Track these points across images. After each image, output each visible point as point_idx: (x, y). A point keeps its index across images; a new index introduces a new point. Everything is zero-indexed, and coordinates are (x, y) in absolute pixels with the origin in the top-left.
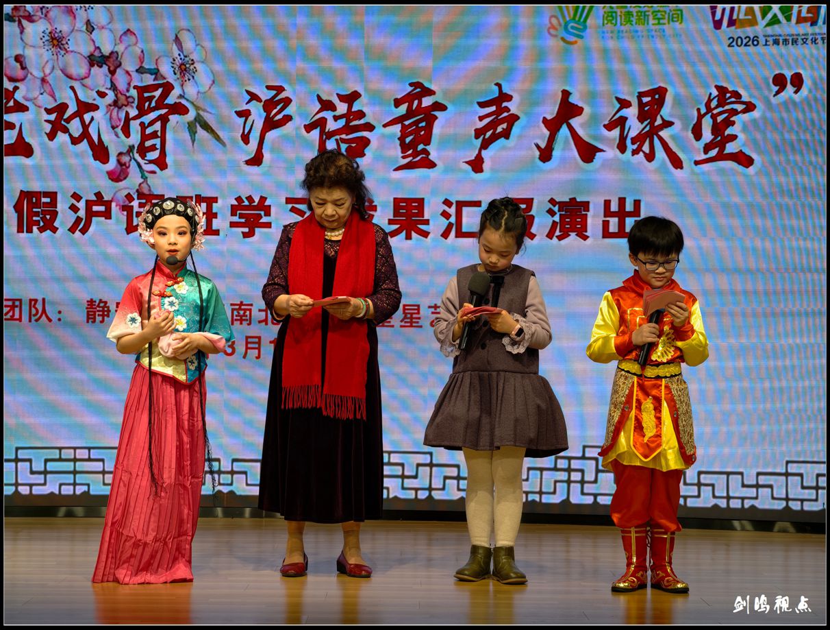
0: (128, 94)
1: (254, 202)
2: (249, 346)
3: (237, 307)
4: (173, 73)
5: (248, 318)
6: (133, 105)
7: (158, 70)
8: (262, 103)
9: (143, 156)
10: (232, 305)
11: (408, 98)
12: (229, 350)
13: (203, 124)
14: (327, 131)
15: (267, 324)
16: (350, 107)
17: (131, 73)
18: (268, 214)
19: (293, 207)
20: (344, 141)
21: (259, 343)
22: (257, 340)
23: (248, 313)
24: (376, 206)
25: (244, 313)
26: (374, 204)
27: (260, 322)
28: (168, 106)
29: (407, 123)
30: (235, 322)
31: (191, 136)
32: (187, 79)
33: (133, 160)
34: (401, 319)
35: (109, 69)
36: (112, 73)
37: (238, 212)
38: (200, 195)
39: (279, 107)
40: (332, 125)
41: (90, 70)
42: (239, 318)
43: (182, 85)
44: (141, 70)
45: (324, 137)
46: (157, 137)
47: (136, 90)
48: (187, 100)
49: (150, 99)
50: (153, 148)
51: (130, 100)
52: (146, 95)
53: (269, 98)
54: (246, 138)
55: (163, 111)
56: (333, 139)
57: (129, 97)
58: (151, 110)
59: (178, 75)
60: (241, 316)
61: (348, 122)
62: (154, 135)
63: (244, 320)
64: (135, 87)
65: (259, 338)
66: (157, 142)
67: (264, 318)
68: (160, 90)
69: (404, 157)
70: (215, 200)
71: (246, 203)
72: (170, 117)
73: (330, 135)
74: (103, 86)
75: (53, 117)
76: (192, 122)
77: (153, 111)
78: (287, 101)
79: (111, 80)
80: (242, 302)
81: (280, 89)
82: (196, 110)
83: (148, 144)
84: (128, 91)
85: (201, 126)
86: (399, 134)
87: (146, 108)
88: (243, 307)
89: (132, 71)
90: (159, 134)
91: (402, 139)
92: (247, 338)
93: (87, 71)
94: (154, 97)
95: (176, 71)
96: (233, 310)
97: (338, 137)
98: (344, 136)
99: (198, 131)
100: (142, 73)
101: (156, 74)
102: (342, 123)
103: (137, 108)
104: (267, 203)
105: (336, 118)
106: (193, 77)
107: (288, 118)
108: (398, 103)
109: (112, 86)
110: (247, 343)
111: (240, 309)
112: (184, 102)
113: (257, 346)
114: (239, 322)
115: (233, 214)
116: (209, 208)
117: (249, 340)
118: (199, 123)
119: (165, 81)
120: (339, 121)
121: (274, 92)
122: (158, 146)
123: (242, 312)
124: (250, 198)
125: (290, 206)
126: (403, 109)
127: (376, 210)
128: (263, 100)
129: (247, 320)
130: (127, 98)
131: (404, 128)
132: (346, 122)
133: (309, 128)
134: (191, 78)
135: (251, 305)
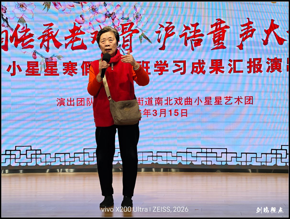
0: (118, 27)
1: (162, 63)
2: (162, 112)
3: (157, 99)
4: (134, 19)
5: (161, 103)
6: (120, 30)
7: (129, 18)
8: (165, 28)
9: (124, 48)
10: (155, 98)
11: (216, 24)
12: (155, 114)
13: (144, 36)
14: (187, 37)
15: (167, 105)
16: (195, 28)
17: (119, 20)
18: (167, 66)
19: (176, 64)
20: (193, 40)
21: (165, 111)
22: (164, 110)
23: (161, 101)
24: (205, 63)
25: (160, 101)
26: (204, 62)
27: (165, 104)
28: (132, 31)
29: (215, 33)
30: (157, 104)
31: (140, 40)
32: (138, 21)
33: (121, 50)
34: (215, 102)
35: (112, 18)
36: (113, 20)
37: (157, 66)
38: (144, 61)
39: (170, 29)
40: (189, 35)
41: (105, 19)
42: (158, 103)
43: (137, 23)
44: (123, 18)
45: (186, 39)
46: (129, 41)
47: (121, 25)
48: (139, 28)
49: (126, 28)
50: (127, 45)
51: (119, 29)
52: (125, 27)
53: (167, 26)
54: (159, 41)
55: (130, 32)
56: (189, 40)
57: (119, 28)
58: (126, 32)
59: (135, 20)
60: (159, 102)
61: (195, 33)
62: (127, 41)
63: (160, 104)
64: (121, 24)
65: (165, 110)
66: (129, 43)
67: (166, 103)
68: (129, 25)
69: (215, 45)
70: (149, 62)
71: (160, 63)
72: (133, 34)
73: (188, 38)
74: (110, 24)
75: (93, 36)
76: (140, 36)
77: (127, 32)
78: (173, 27)
79: (113, 22)
80: (159, 97)
81: (171, 23)
82: (142, 31)
83: (126, 44)
84: (118, 26)
85: (144, 37)
86: (213, 37)
87: (125, 32)
88: (159, 99)
89: (120, 19)
90: (129, 40)
91: (214, 39)
92: (161, 110)
93: (105, 20)
94: (127, 27)
95: (135, 18)
96: (156, 100)
97: (191, 39)
98: (193, 39)
99: (143, 39)
100: (123, 19)
101: (128, 19)
102: (193, 34)
103: (122, 31)
104: (167, 63)
105: (190, 32)
106: (141, 20)
107: (174, 33)
108: (212, 26)
109: (113, 24)
110: (161, 111)
111: (158, 100)
112: (137, 29)
113: (164, 112)
114: (158, 104)
115: (155, 67)
116: (147, 65)
117: (162, 110)
118: (143, 36)
119: (131, 22)
120: (191, 33)
121: (169, 24)
122: (129, 44)
123: (159, 101)
124: (161, 62)
125: (175, 64)
126: (214, 28)
127: (205, 64)
128: (165, 27)
129: (161, 104)
130: (118, 28)
131: (215, 35)
132: (194, 34)
133: (181, 36)
134: (140, 20)
135: (162, 98)
